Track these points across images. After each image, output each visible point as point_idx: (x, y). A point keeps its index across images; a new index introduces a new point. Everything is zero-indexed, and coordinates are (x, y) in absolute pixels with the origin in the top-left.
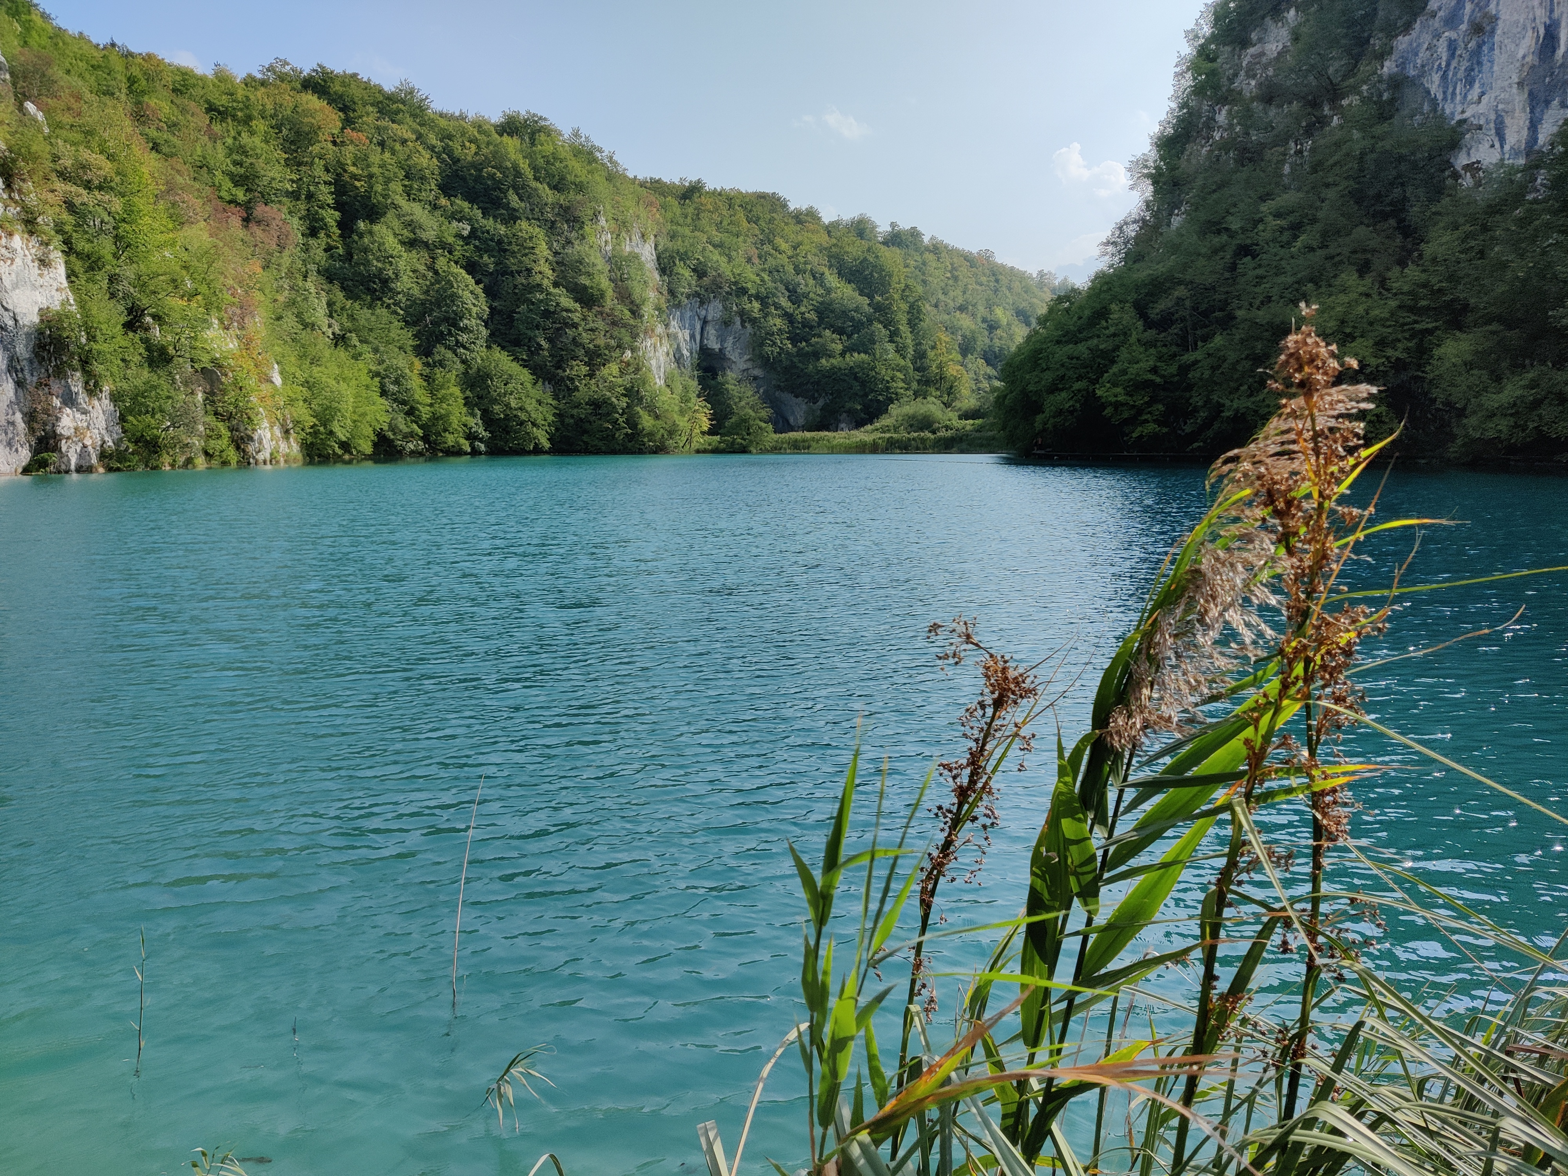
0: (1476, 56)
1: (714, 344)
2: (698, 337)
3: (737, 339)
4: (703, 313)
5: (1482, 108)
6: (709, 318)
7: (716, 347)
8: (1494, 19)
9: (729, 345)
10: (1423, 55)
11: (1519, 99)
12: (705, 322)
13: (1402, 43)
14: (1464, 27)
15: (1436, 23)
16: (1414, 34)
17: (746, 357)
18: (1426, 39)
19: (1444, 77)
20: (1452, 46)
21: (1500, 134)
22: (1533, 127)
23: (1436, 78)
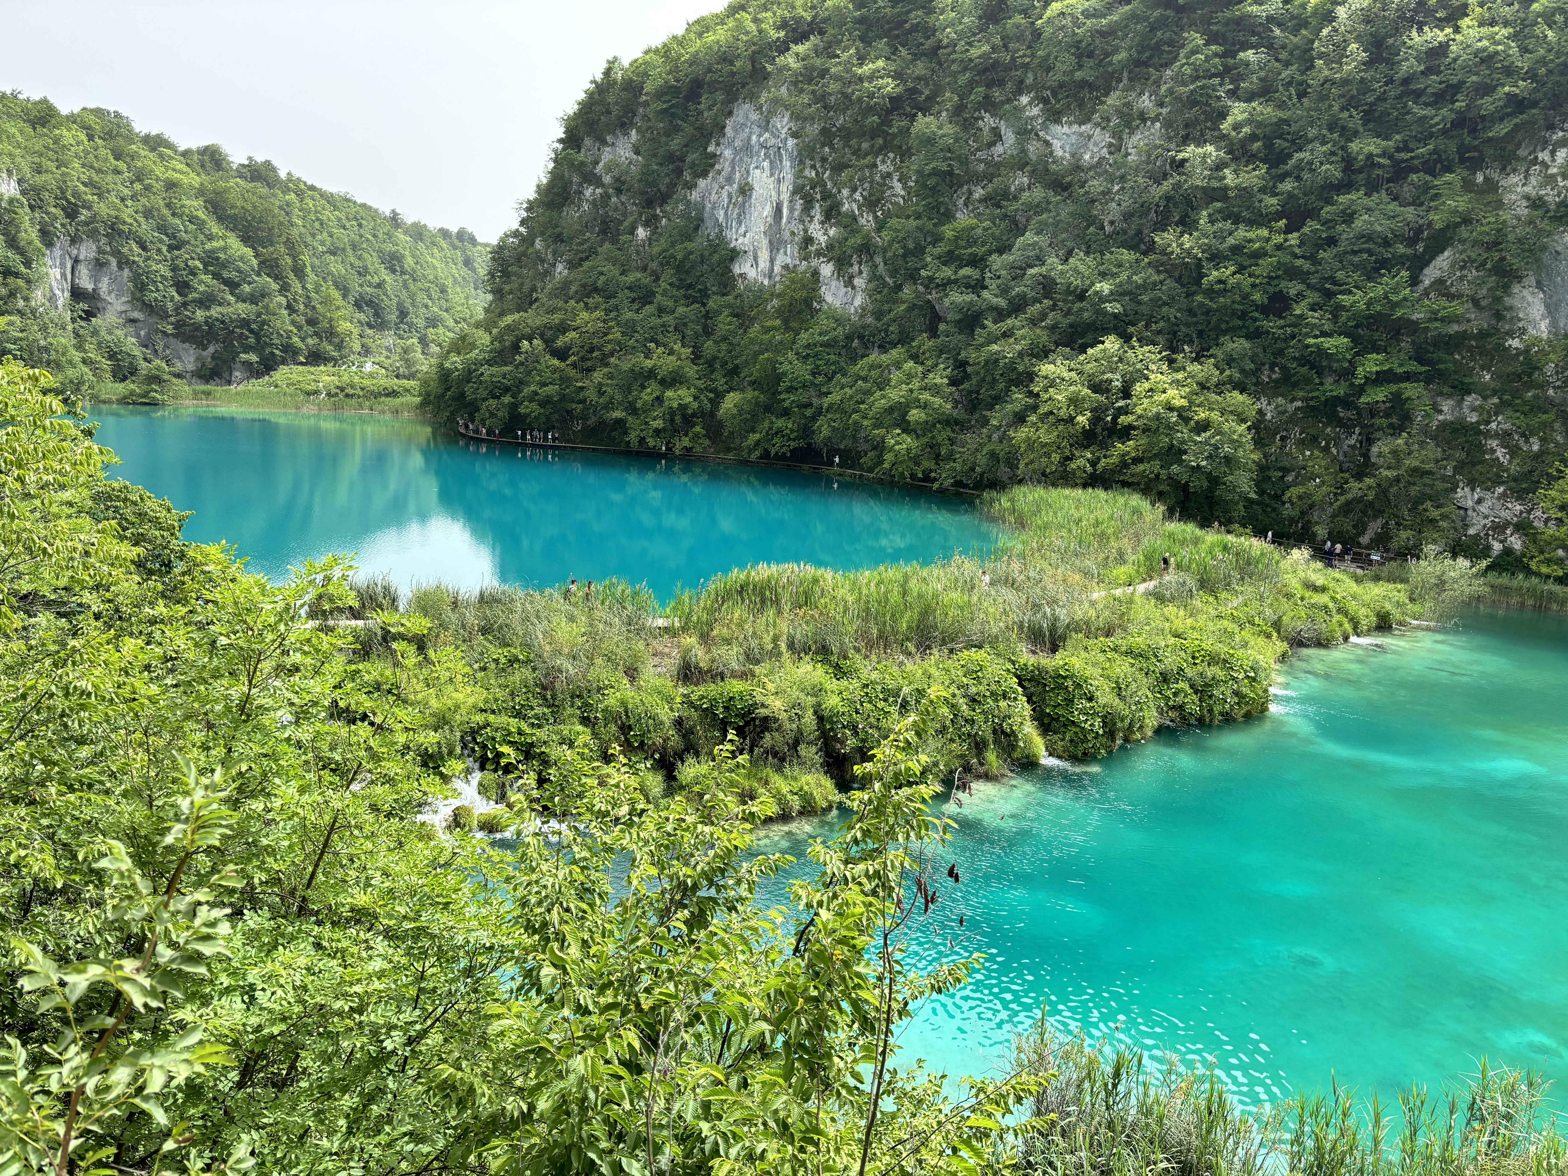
0: (743, 205)
1: (86, 284)
2: (69, 276)
3: (113, 281)
4: (75, 252)
5: (746, 241)
6: (82, 257)
7: (90, 287)
8: (751, 189)
9: (104, 286)
10: (714, 197)
11: (765, 243)
12: (76, 261)
13: (702, 183)
14: (735, 186)
15: (721, 179)
16: (709, 179)
17: (124, 299)
18: (716, 186)
19: (726, 214)
20: (730, 196)
21: (756, 258)
22: (772, 261)
23: (722, 212)
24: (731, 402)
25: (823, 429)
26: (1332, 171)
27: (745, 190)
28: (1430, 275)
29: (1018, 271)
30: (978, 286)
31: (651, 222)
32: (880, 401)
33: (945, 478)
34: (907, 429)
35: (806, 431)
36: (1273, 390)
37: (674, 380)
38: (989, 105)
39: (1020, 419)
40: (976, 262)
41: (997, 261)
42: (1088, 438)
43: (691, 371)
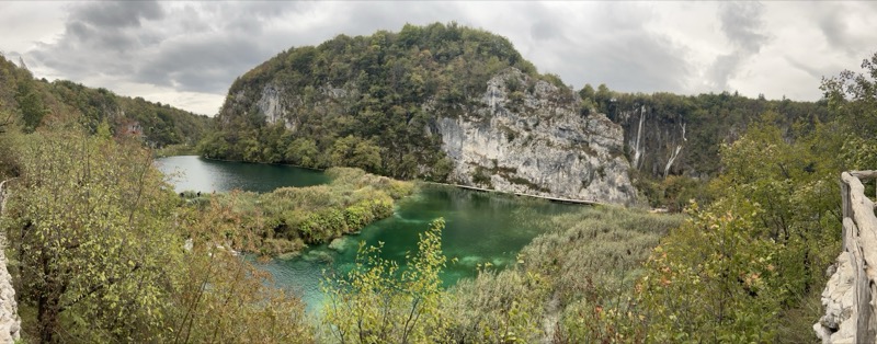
24: (266, 150)
25: (287, 156)
26: (391, 101)
27: (268, 103)
28: (410, 122)
29: (329, 120)
30: (321, 124)
31: (247, 111)
32: (300, 149)
33: (316, 167)
34: (307, 155)
35: (283, 155)
36: (383, 146)
37: (253, 145)
38: (321, 84)
39: (332, 153)
40: (320, 119)
41: (324, 119)
42: (347, 156)
43: (256, 143)
